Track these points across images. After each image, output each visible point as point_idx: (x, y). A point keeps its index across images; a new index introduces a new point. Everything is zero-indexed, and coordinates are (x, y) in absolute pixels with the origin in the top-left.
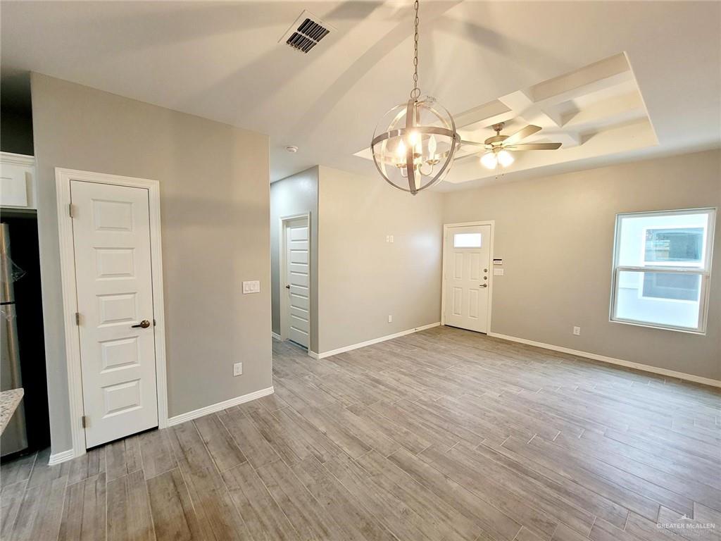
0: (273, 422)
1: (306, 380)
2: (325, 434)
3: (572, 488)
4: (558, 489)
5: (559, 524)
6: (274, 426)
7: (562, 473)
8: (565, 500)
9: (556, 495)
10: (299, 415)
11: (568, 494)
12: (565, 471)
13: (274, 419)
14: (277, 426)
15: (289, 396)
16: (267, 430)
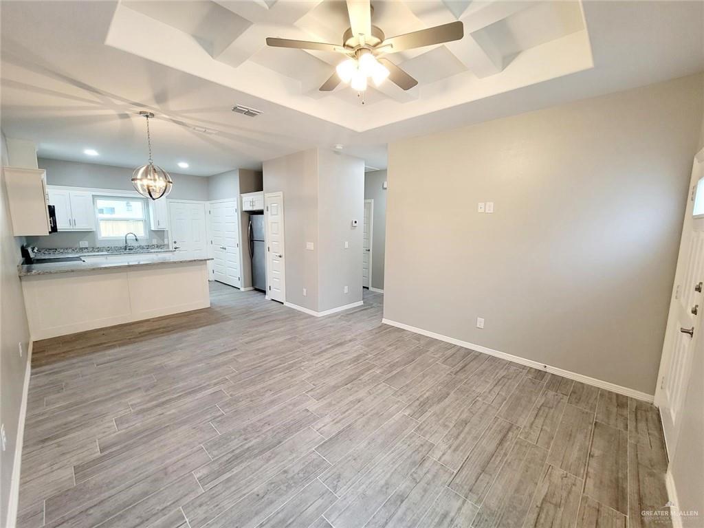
3: (159, 410)
4: (163, 403)
5: (145, 394)
7: (173, 411)
8: (154, 403)
9: (160, 400)
11: (157, 406)
12: (174, 414)
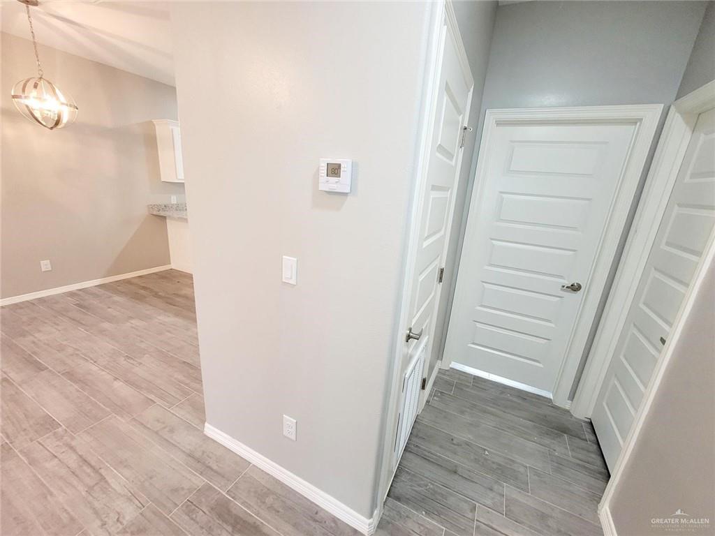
0: (188, 381)
1: (131, 498)
2: (116, 379)
6: (184, 376)
10: (152, 397)
13: (186, 384)
14: (180, 377)
15: (172, 431)
16: (191, 371)
